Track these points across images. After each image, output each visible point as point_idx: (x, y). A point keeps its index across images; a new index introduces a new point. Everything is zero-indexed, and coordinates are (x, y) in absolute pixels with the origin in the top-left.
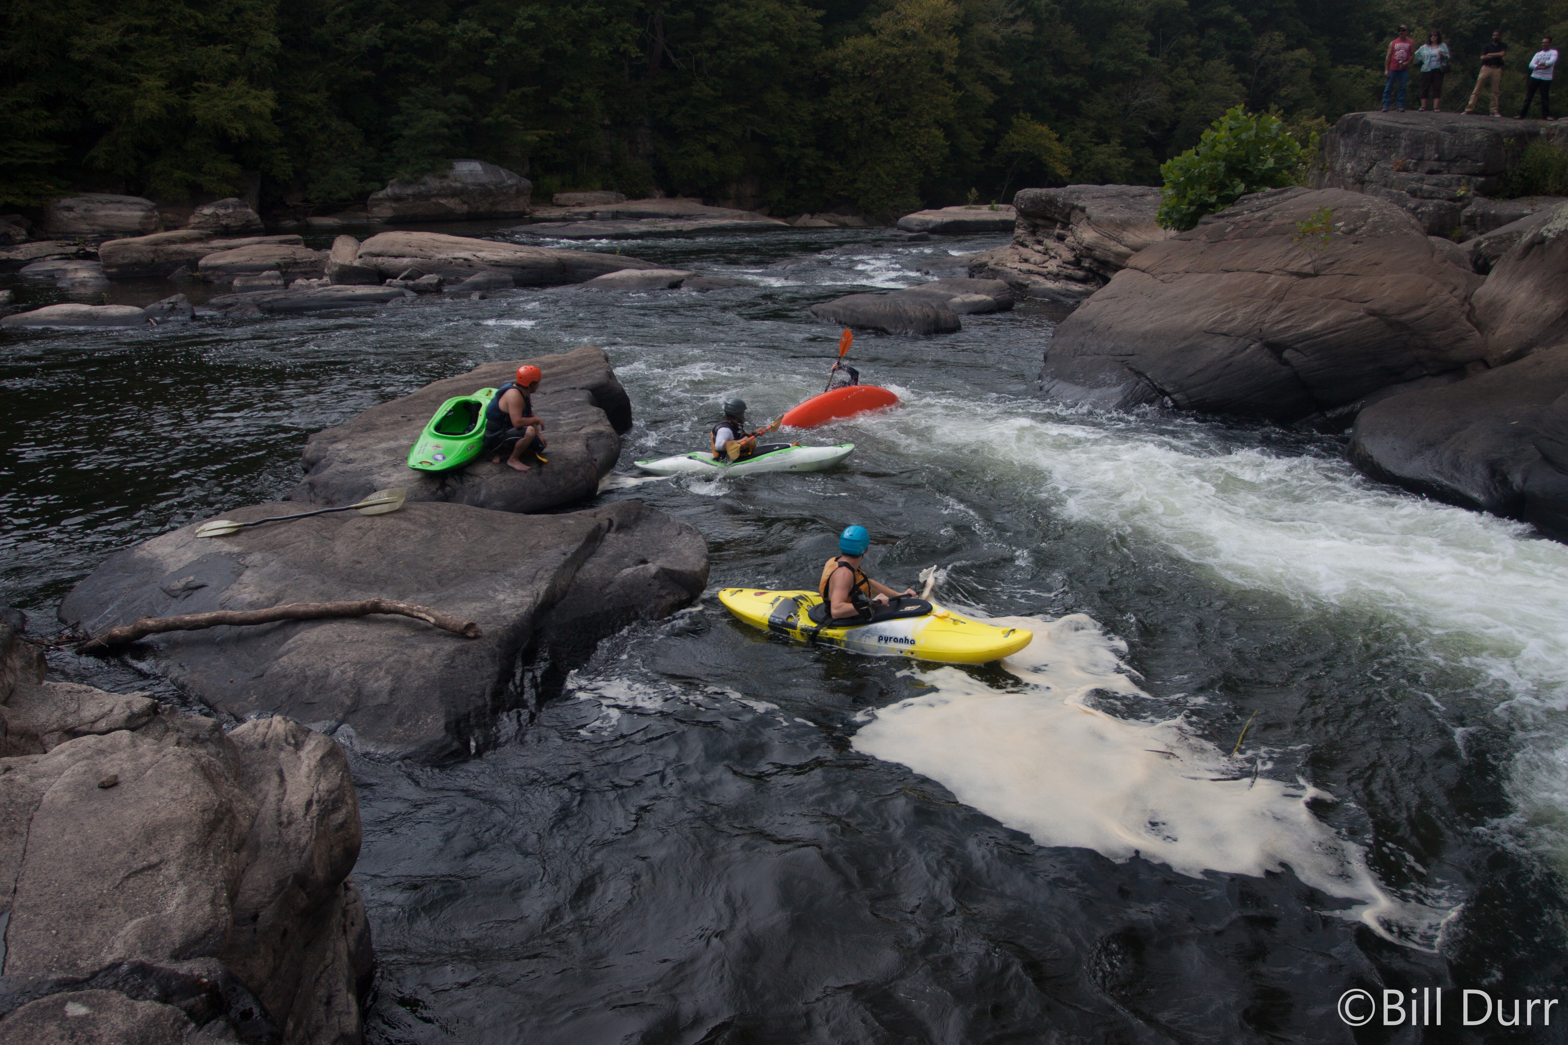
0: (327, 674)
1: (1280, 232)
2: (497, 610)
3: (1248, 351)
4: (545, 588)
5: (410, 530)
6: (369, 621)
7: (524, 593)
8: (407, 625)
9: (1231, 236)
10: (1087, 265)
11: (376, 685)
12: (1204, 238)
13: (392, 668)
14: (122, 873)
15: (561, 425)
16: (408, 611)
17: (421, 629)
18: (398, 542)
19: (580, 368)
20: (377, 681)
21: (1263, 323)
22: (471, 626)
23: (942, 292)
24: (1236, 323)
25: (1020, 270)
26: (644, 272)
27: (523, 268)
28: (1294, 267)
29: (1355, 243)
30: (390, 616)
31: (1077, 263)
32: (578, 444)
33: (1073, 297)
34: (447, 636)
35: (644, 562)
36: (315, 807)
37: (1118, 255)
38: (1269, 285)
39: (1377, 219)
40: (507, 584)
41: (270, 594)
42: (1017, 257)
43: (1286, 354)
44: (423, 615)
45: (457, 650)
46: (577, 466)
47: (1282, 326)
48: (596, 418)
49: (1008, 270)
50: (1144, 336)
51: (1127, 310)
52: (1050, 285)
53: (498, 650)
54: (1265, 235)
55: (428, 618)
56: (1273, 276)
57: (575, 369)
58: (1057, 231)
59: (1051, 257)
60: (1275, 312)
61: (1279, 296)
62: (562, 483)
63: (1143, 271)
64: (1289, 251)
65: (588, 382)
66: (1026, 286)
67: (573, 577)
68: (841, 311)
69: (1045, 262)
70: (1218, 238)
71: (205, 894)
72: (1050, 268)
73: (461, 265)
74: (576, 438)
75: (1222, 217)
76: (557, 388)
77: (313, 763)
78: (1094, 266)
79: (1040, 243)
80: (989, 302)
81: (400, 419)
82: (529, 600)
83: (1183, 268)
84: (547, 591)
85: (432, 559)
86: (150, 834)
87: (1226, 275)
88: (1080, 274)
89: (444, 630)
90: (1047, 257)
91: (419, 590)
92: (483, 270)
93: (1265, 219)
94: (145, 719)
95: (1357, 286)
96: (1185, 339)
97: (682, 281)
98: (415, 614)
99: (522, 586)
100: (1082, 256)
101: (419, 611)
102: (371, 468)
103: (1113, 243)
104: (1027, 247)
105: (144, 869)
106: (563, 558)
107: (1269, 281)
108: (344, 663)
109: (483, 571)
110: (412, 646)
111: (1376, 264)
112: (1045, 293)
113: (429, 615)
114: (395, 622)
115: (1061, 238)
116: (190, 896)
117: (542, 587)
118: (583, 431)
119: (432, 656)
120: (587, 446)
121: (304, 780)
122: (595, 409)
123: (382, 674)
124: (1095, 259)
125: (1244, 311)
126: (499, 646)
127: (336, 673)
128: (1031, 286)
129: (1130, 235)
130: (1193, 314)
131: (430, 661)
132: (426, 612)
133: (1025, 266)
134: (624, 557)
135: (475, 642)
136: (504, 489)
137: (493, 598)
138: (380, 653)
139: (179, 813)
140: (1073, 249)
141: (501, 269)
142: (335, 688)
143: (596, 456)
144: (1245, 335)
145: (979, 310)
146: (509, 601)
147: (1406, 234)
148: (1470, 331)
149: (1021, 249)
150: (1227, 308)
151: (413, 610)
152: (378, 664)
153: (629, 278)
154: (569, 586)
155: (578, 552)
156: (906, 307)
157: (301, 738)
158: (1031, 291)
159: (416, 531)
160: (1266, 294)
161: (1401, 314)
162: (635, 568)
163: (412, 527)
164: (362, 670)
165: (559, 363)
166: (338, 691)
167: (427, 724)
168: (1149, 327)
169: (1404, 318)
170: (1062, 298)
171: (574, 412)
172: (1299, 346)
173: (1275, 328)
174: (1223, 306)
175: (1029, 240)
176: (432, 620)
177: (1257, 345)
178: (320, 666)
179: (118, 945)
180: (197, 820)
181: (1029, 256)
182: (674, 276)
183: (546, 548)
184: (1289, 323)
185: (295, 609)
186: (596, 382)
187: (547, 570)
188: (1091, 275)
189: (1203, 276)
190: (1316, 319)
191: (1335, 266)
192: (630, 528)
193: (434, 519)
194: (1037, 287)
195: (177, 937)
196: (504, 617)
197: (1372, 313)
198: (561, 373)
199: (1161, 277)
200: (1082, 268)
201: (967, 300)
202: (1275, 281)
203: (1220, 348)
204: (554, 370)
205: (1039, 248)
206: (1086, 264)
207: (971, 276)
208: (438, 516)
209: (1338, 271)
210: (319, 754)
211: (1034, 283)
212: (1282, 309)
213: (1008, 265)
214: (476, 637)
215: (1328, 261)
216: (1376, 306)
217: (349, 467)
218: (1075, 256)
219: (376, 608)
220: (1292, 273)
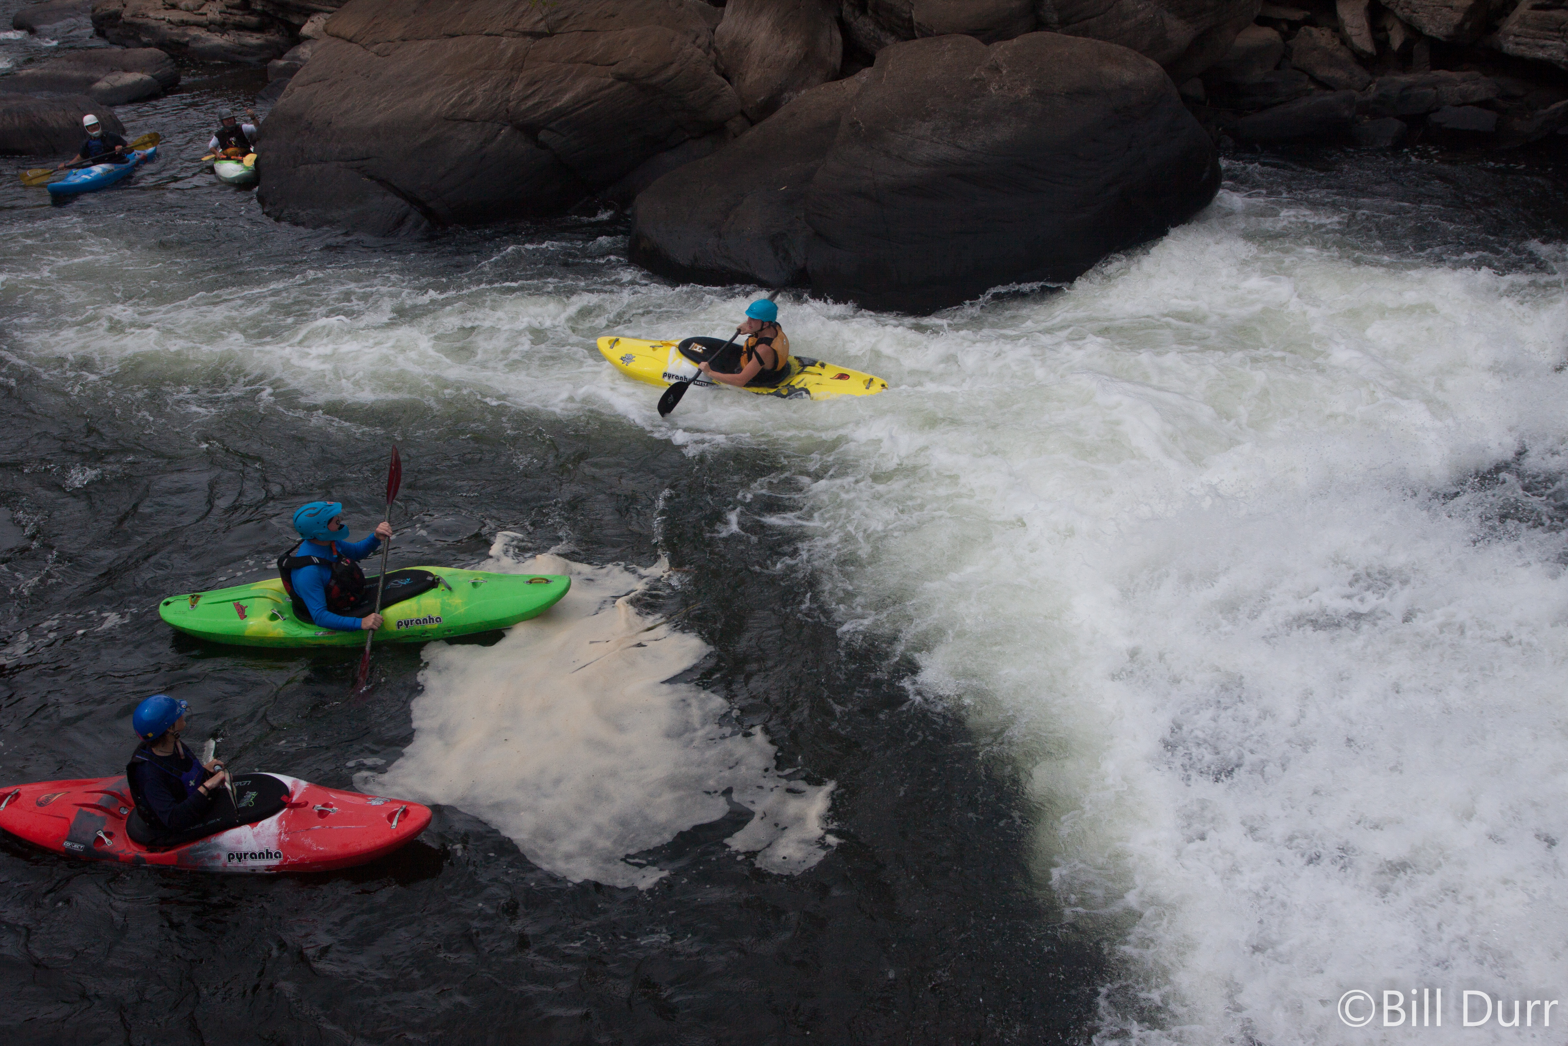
3: (500, 138)
21: (508, 100)
24: (478, 104)
28: (526, 24)
38: (502, 51)
43: (542, 136)
47: (530, 103)
50: (376, 131)
56: (505, 39)
60: (518, 86)
61: (517, 65)
63: (350, 41)
83: (398, 34)
87: (452, 41)
95: (599, 45)
96: (424, 130)
107: (502, 46)
111: (613, 15)
125: (482, 88)
130: (425, 98)
144: (492, 118)
148: (721, 86)
150: (463, 86)
160: (502, 63)
161: (651, 76)
169: (655, 80)
172: (553, 125)
173: (523, 107)
174: (457, 83)
177: (508, 128)
189: (425, 44)
190: (564, 91)
191: (571, 20)
197: (621, 77)
199: (375, 48)
202: (508, 46)
203: (467, 138)
209: (575, 27)
212: (525, 81)
215: (561, 15)
216: (623, 69)
220: (525, 34)
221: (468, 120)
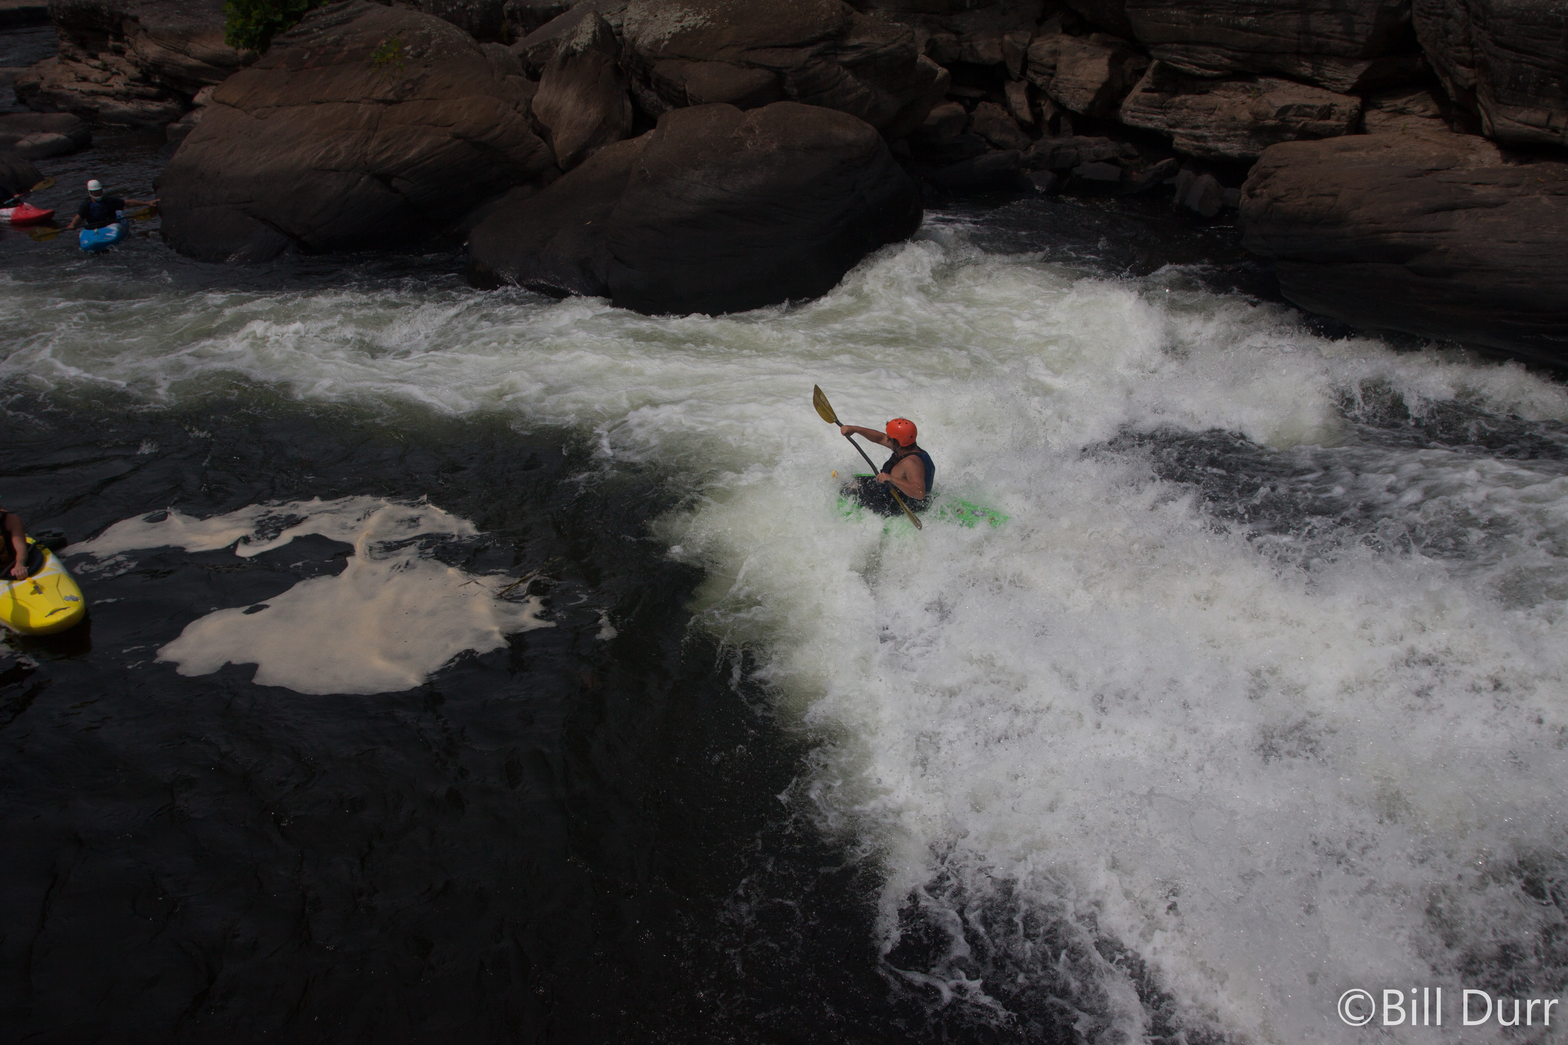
1: (356, 57)
3: (360, 184)
9: (311, 63)
12: (282, 64)
21: (366, 154)
24: (341, 157)
25: (81, 92)
28: (378, 94)
29: (426, 66)
31: (146, 79)
37: (192, 69)
38: (360, 115)
39: (438, 40)
42: (72, 75)
43: (395, 183)
47: (384, 157)
49: (67, 92)
50: (256, 180)
52: (123, 107)
54: (342, 62)
56: (362, 106)
58: (111, 43)
59: (114, 74)
60: (374, 143)
61: (373, 126)
63: (234, 106)
64: (370, 78)
66: (96, 111)
69: (107, 79)
70: (298, 66)
72: (116, 87)
75: (293, 36)
78: (167, 82)
79: (94, 57)
80: (63, 141)
87: (318, 107)
88: (153, 90)
90: (108, 74)
93: (338, 43)
95: (439, 110)
96: (298, 178)
100: (149, 72)
103: (180, 56)
104: (79, 61)
107: (360, 111)
111: (449, 87)
112: (121, 117)
115: (119, 52)
124: (166, 75)
125: (345, 144)
128: (102, 110)
129: (196, 46)
130: (299, 152)
133: (85, 87)
140: (137, 65)
144: (353, 169)
145: (54, 153)
147: (467, 55)
148: (538, 143)
149: (74, 65)
150: (328, 143)
158: (105, 116)
160: (361, 124)
161: (480, 135)
168: (259, 169)
169: (484, 138)
170: (144, 121)
172: (403, 174)
173: (379, 160)
174: (324, 141)
175: (80, 54)
177: (367, 177)
181: (86, 73)
184: (389, 154)
188: (168, 92)
189: (297, 109)
190: (411, 147)
191: (415, 91)
197: (457, 136)
199: (255, 113)
200: (153, 85)
201: (38, 142)
202: (365, 111)
203: (333, 184)
205: (96, 63)
206: (156, 80)
209: (419, 96)
211: (105, 106)
212: (379, 139)
213: (65, 86)
215: (407, 86)
216: (459, 129)
218: (142, 72)
220: (378, 101)
221: (335, 170)
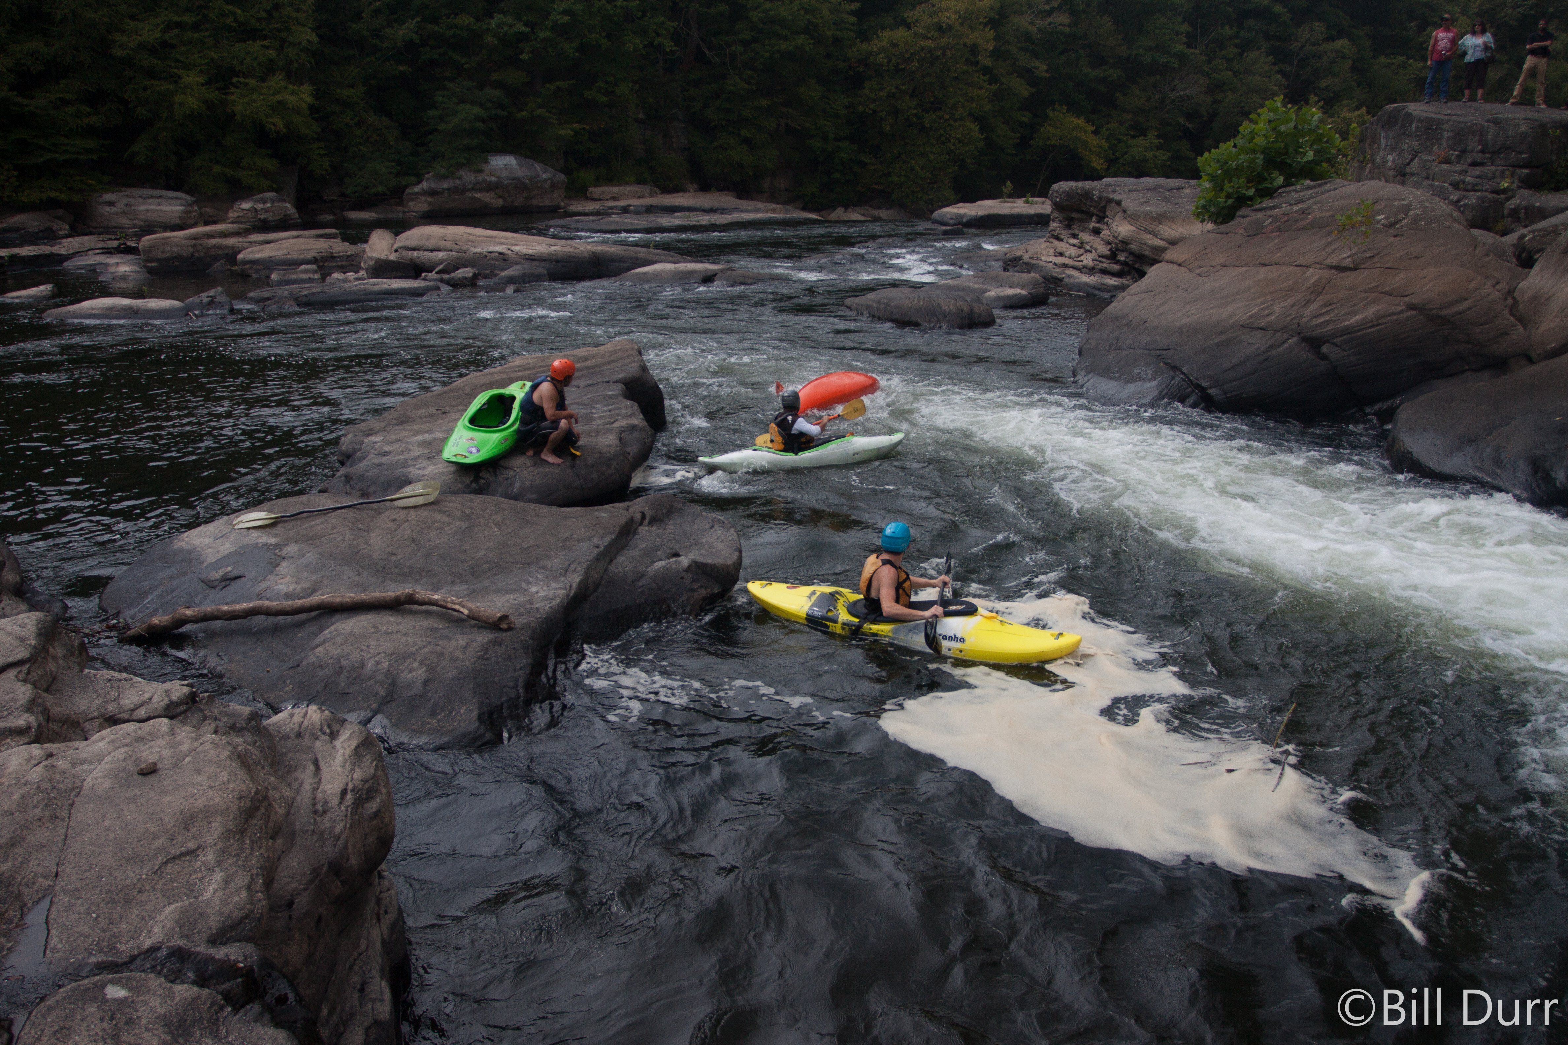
0: (362, 665)
1: (1319, 225)
2: (531, 602)
3: (1286, 345)
4: (578, 580)
5: (444, 523)
6: (403, 612)
7: (557, 586)
8: (442, 616)
9: (1269, 229)
10: (1122, 259)
11: (410, 676)
12: (1241, 231)
13: (426, 659)
14: (161, 859)
15: (594, 419)
16: (442, 603)
17: (457, 621)
18: (433, 534)
19: (613, 361)
20: (411, 671)
21: (1302, 317)
22: (504, 618)
23: (976, 286)
24: (1273, 317)
25: (1055, 264)
26: (677, 265)
27: (558, 261)
28: (1334, 260)
29: (1396, 236)
30: (424, 607)
31: (1112, 257)
32: (611, 437)
33: (1108, 291)
34: (480, 627)
35: (677, 555)
36: (349, 796)
37: (1154, 248)
38: (1307, 279)
39: (1418, 212)
40: (540, 577)
41: (306, 585)
42: (1052, 251)
43: (1325, 349)
44: (457, 607)
45: (490, 641)
46: (610, 459)
47: (1321, 320)
48: (629, 411)
49: (1043, 264)
50: (1180, 330)
51: (1163, 304)
52: (1085, 279)
53: (530, 641)
54: (1304, 229)
55: (462, 610)
56: (1311, 270)
57: (608, 363)
58: (1093, 225)
59: (1087, 251)
60: (1314, 306)
61: (1317, 290)
62: (595, 476)
63: (1180, 265)
64: (1329, 244)
65: (621, 376)
66: (1061, 280)
67: (606, 570)
68: (875, 305)
69: (1080, 255)
70: (1256, 232)
71: (241, 880)
72: (1085, 262)
73: (496, 259)
74: (610, 431)
75: (1260, 210)
76: (590, 382)
77: (348, 752)
78: (1130, 260)
79: (1075, 236)
80: (1024, 296)
81: (435, 412)
82: (562, 592)
83: (1220, 261)
84: (581, 583)
85: (465, 551)
86: (188, 821)
87: (1264, 269)
88: (1116, 267)
89: (477, 622)
90: (1082, 251)
91: (453, 582)
92: (517, 263)
93: (1303, 212)
94: (183, 708)
95: (1397, 280)
96: (1222, 333)
97: (715, 275)
98: (449, 605)
99: (555, 579)
100: (1117, 250)
101: (453, 603)
102: (406, 461)
103: (1149, 236)
104: (1062, 240)
105: (182, 855)
106: (596, 551)
107: (1307, 275)
108: (379, 654)
109: (517, 563)
110: (446, 637)
111: (1417, 258)
112: (1080, 287)
113: (463, 606)
114: (429, 613)
115: (1096, 232)
116: (227, 882)
117: (575, 579)
118: (616, 425)
119: (465, 648)
120: (620, 439)
121: (339, 769)
122: (628, 403)
123: (416, 665)
124: (1131, 253)
125: (1282, 305)
126: (532, 638)
127: (371, 664)
128: (1067, 280)
129: (1166, 228)
130: (1230, 308)
131: (464, 653)
132: (460, 604)
133: (1060, 260)
134: (656, 550)
135: (508, 633)
136: (538, 481)
137: (526, 590)
138: (414, 644)
139: (216, 800)
140: (1109, 243)
141: (535, 263)
142: (370, 679)
143: (629, 450)
144: (1283, 329)
145: (1012, 305)
146: (542, 593)
147: (1448, 227)
149: (1056, 242)
150: (1265, 302)
151: (447, 602)
152: (412, 655)
153: (663, 272)
154: (602, 578)
155: (611, 544)
156: (940, 301)
157: (336, 728)
158: (1067, 285)
159: (450, 524)
160: (1304, 288)
161: (1441, 308)
162: (667, 561)
163: (447, 520)
164: (397, 661)
165: (593, 356)
166: (372, 682)
167: (461, 715)
168: (1185, 320)
169: (1444, 312)
170: (1097, 292)
171: (607, 405)
172: (1337, 340)
173: (1314, 323)
174: (1259, 301)
175: (1064, 234)
176: (466, 612)
177: (1295, 339)
178: (355, 656)
179: (156, 929)
180: (234, 808)
181: (1064, 249)
182: (707, 270)
183: (579, 541)
184: (1327, 318)
185: (331, 600)
186: (630, 375)
187: (579, 563)
188: (1126, 269)
189: (1241, 270)
190: (1355, 313)
191: (1376, 259)
192: (662, 521)
193: (468, 511)
194: (1072, 281)
195: (214, 922)
196: (537, 609)
197: (1412, 307)
198: (594, 367)
199: (1198, 271)
200: (1117, 262)
201: (1002, 294)
202: (1313, 275)
203: (1257, 342)
204: (588, 363)
205: (1075, 241)
206: (1122, 257)
207: (1006, 270)
208: (472, 508)
209: (1378, 265)
210: (354, 743)
211: (1069, 276)
212: (1321, 303)
213: (1043, 258)
214: (509, 629)
215: (1368, 254)
216: (1416, 300)
217: (384, 460)
218: (1110, 250)
219: (411, 600)
220: (1331, 267)
221: (1263, 329)
